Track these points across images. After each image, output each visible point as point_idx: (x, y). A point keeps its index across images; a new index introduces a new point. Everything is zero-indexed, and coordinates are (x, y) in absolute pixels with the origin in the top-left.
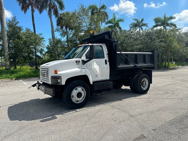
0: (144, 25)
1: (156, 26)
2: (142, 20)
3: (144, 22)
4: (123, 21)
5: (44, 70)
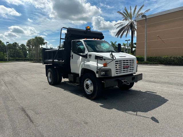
5: (126, 62)
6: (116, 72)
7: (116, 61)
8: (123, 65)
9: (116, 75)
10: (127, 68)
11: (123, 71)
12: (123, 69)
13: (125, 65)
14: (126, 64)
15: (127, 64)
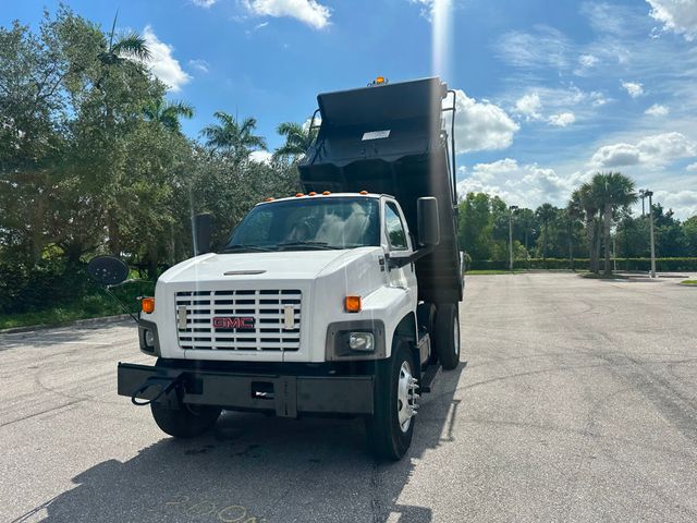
0: (255, 141)
1: (287, 151)
2: (250, 123)
3: (253, 133)
4: (191, 114)
5: (234, 297)
6: (182, 339)
7: (180, 294)
8: (217, 312)
9: (178, 353)
10: (239, 331)
11: (218, 340)
12: (217, 331)
13: (231, 311)
14: (234, 307)
15: (238, 311)
